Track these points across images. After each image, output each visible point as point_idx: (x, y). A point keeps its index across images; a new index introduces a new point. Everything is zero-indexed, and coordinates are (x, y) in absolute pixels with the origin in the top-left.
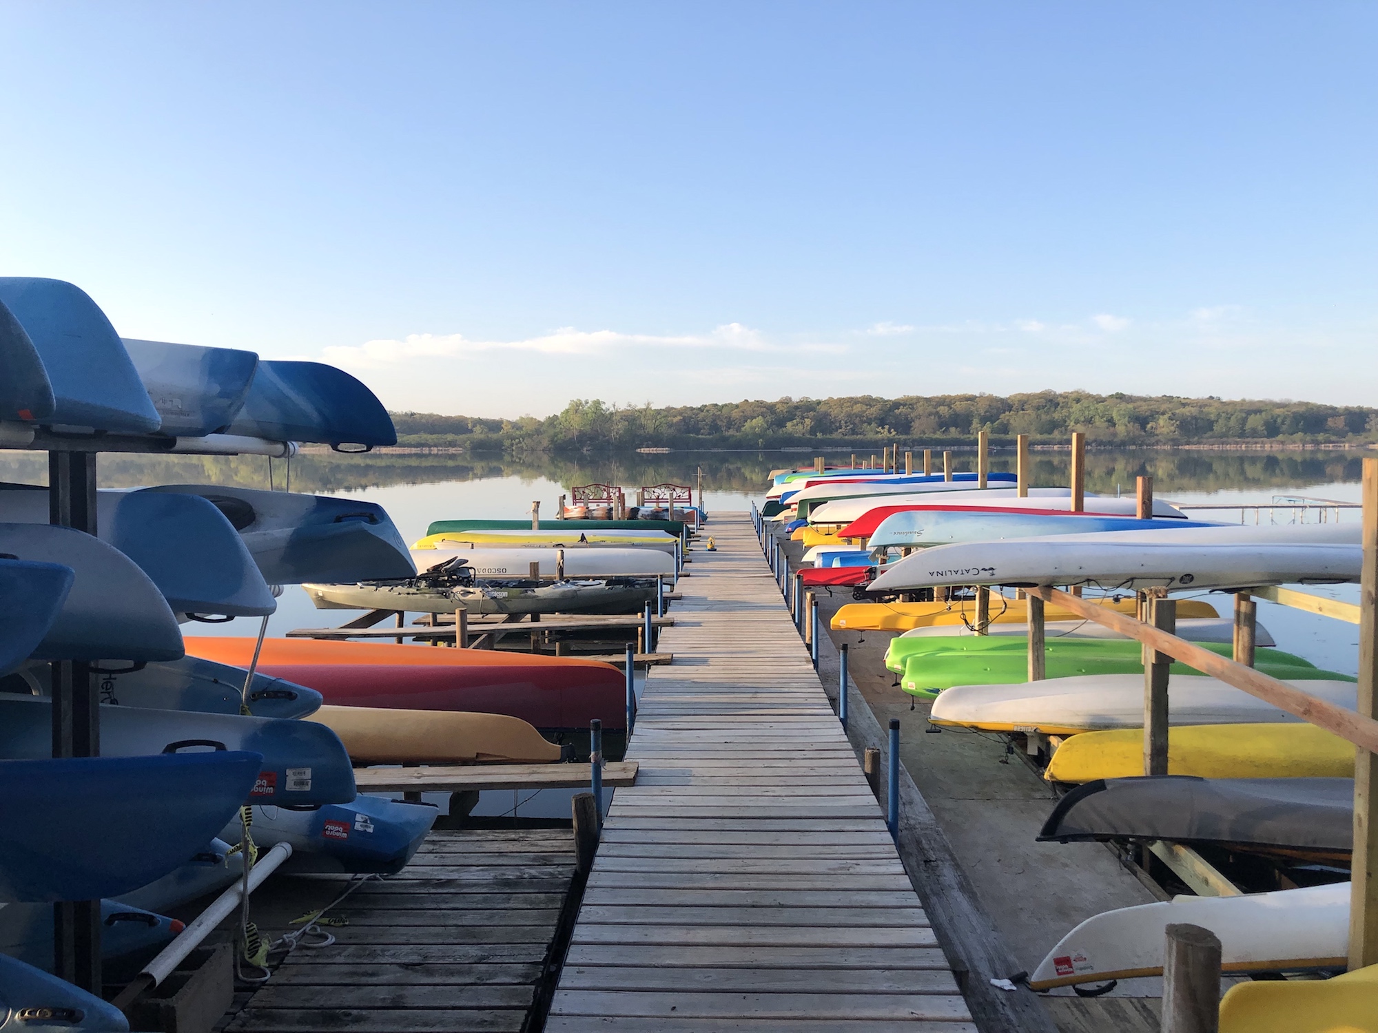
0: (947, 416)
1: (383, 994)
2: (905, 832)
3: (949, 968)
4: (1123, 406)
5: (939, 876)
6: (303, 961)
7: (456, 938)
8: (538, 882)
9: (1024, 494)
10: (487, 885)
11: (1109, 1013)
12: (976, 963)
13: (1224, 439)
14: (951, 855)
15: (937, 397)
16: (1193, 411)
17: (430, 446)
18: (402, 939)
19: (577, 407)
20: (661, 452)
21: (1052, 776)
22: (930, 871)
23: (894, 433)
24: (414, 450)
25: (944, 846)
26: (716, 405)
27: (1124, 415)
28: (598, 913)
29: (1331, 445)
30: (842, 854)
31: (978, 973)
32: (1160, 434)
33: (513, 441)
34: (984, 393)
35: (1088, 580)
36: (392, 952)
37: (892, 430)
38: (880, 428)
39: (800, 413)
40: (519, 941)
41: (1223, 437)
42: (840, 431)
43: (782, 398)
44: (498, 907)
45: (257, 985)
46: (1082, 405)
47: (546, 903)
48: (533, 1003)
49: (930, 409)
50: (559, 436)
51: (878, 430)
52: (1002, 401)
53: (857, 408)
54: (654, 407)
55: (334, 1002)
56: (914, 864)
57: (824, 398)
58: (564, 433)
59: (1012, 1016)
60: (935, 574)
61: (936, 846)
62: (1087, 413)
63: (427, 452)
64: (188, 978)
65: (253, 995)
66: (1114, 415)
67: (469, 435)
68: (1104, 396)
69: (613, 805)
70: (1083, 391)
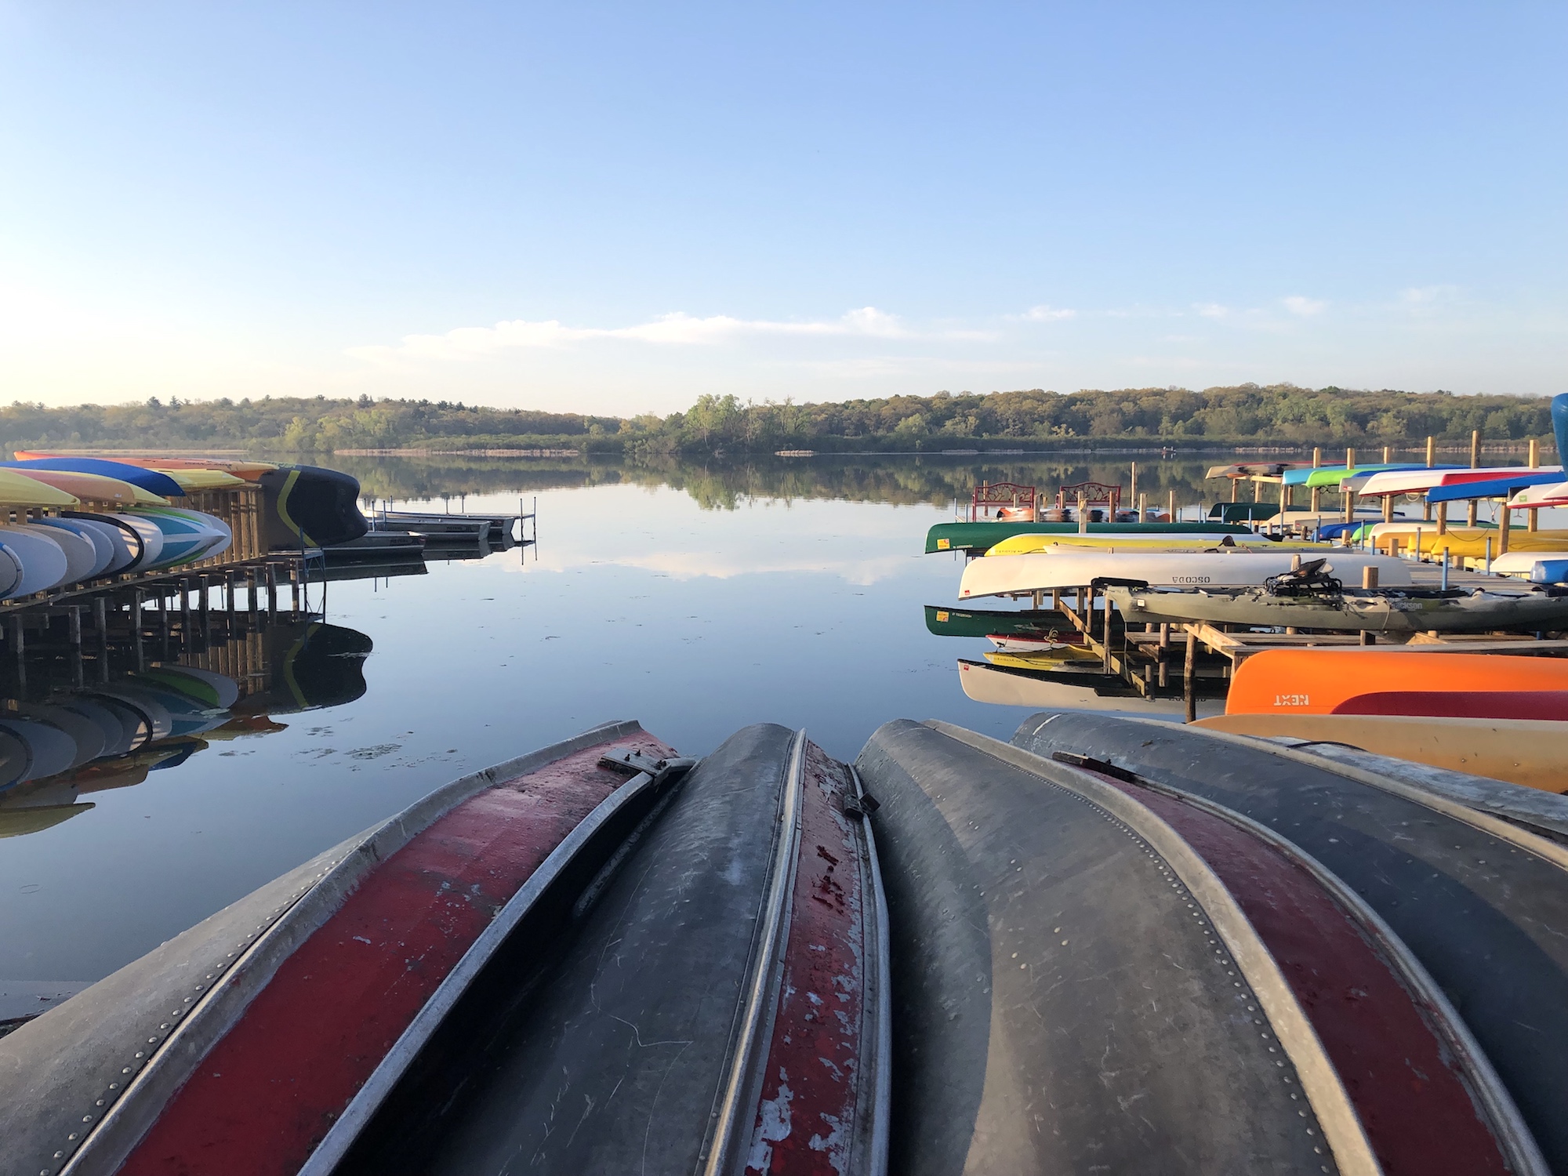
0: (1133, 414)
4: (1338, 401)
13: (1460, 441)
15: (1120, 392)
16: (1422, 408)
17: (541, 448)
19: (707, 403)
20: (803, 455)
23: (1072, 433)
24: (523, 453)
26: (862, 401)
27: (1340, 412)
32: (1385, 435)
33: (635, 443)
34: (1175, 387)
37: (1070, 430)
38: (1055, 427)
39: (960, 411)
41: (1458, 440)
42: (1008, 430)
43: (939, 393)
46: (1289, 401)
49: (1113, 405)
50: (687, 437)
51: (1053, 429)
52: (1196, 396)
53: (1027, 405)
54: (795, 403)
57: (987, 392)
58: (692, 434)
62: (1296, 410)
63: (539, 455)
66: (1328, 412)
67: (585, 436)
68: (1315, 390)
70: (1291, 385)
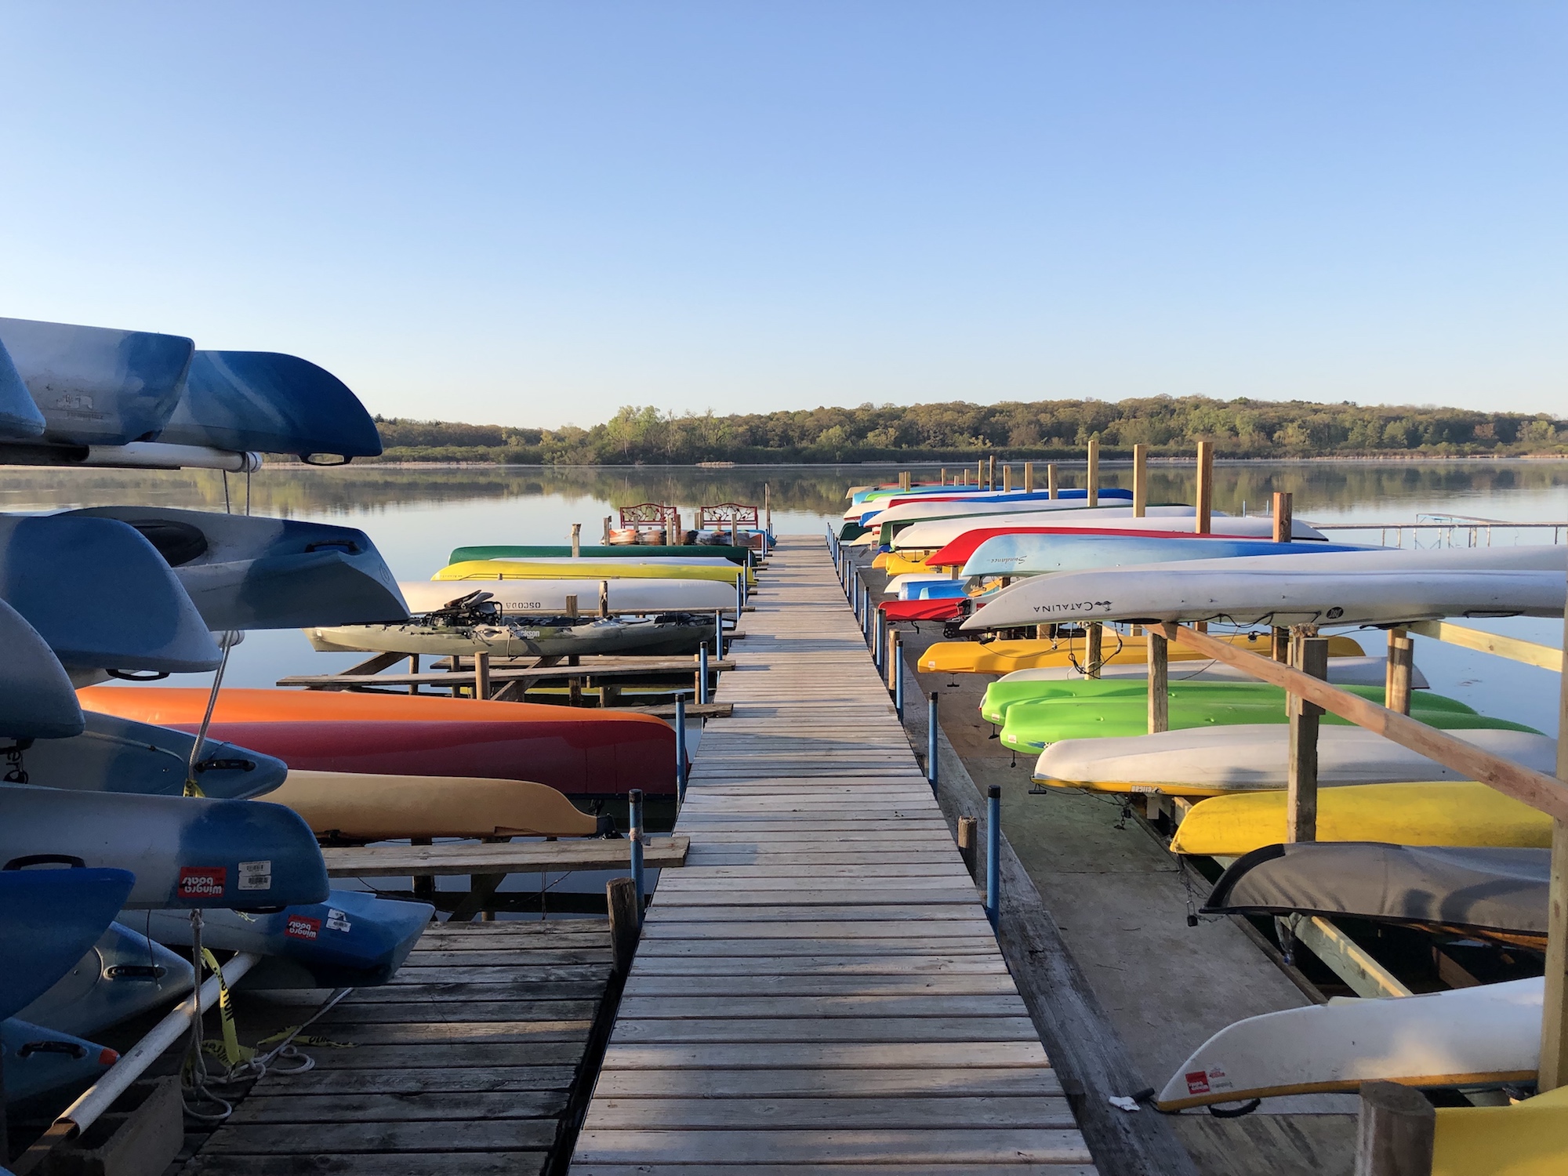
0: (1049, 425)
1: (370, 1132)
2: (1005, 917)
3: (1062, 1094)
4: (1248, 412)
5: (1047, 970)
6: (273, 1092)
7: (464, 1059)
8: (567, 985)
9: (1141, 513)
10: (503, 991)
11: (1250, 1134)
12: (1093, 1079)
13: (1360, 450)
14: (1061, 944)
15: (1038, 403)
16: (1325, 418)
17: (458, 461)
18: (396, 1062)
19: (627, 416)
20: (725, 466)
21: (1179, 848)
22: (1036, 963)
23: (989, 444)
24: (440, 465)
25: (1053, 933)
26: (788, 412)
27: (1248, 422)
28: (636, 1029)
29: (1478, 456)
30: (932, 948)
31: (1096, 1092)
32: (1291, 444)
33: (555, 455)
34: (1091, 398)
35: (1220, 615)
36: (385, 1078)
37: (987, 441)
38: (974, 438)
39: (883, 422)
40: (541, 1062)
41: (1359, 449)
42: (929, 441)
43: (863, 405)
44: (517, 1018)
45: (214, 1124)
46: (1201, 411)
47: (574, 1013)
48: (555, 1142)
49: (1030, 417)
50: (607, 449)
51: (971, 441)
52: (1111, 407)
53: (948, 417)
54: (717, 414)
55: (309, 1145)
56: (1018, 956)
57: (910, 404)
58: (612, 445)
59: (1137, 1146)
60: (1041, 608)
61: (1042, 933)
62: (1206, 421)
64: (122, 1121)
65: (209, 1138)
66: (1238, 423)
67: (503, 447)
68: (1226, 400)
69: (658, 891)
70: (1203, 396)
